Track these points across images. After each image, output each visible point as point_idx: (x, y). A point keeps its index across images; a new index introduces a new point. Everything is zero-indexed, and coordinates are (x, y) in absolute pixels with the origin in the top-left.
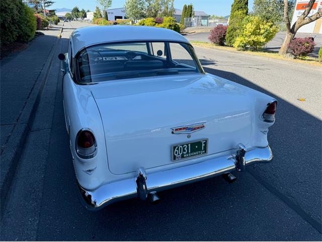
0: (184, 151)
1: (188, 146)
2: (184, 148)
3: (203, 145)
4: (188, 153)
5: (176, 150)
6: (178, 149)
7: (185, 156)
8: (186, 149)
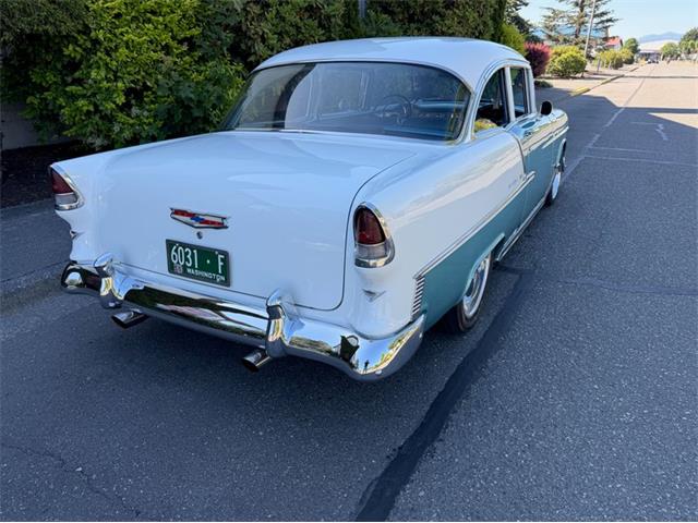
0: (187, 260)
1: (193, 254)
2: (187, 253)
3: (220, 264)
4: (193, 267)
5: (173, 253)
6: (176, 251)
7: (189, 271)
8: (189, 256)
